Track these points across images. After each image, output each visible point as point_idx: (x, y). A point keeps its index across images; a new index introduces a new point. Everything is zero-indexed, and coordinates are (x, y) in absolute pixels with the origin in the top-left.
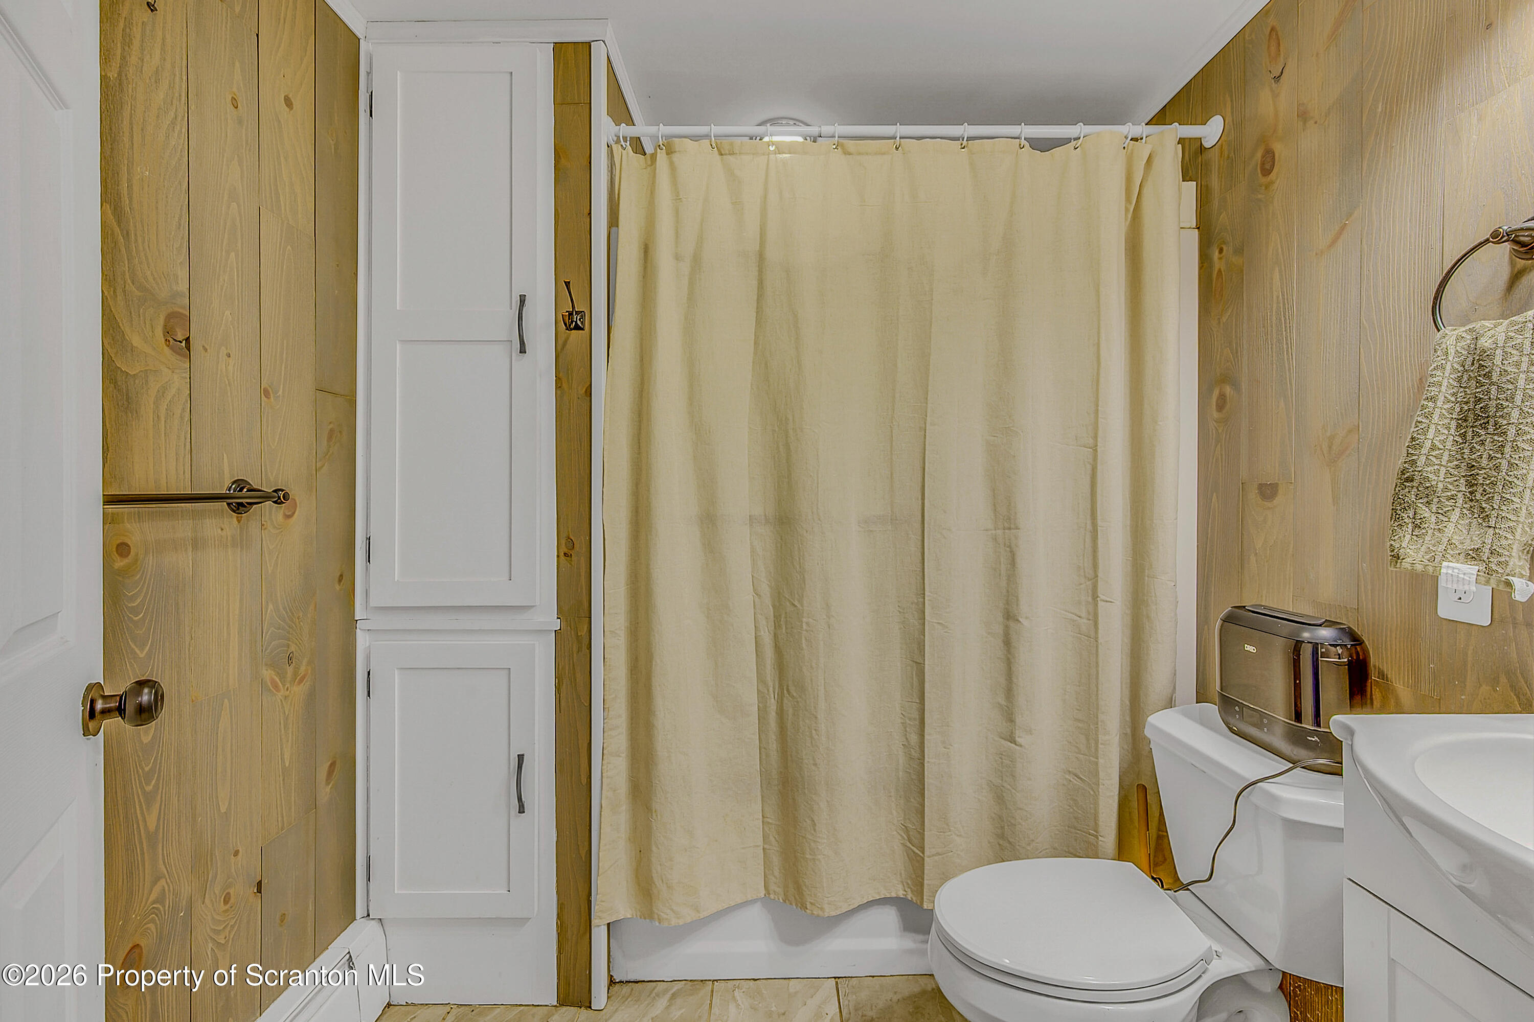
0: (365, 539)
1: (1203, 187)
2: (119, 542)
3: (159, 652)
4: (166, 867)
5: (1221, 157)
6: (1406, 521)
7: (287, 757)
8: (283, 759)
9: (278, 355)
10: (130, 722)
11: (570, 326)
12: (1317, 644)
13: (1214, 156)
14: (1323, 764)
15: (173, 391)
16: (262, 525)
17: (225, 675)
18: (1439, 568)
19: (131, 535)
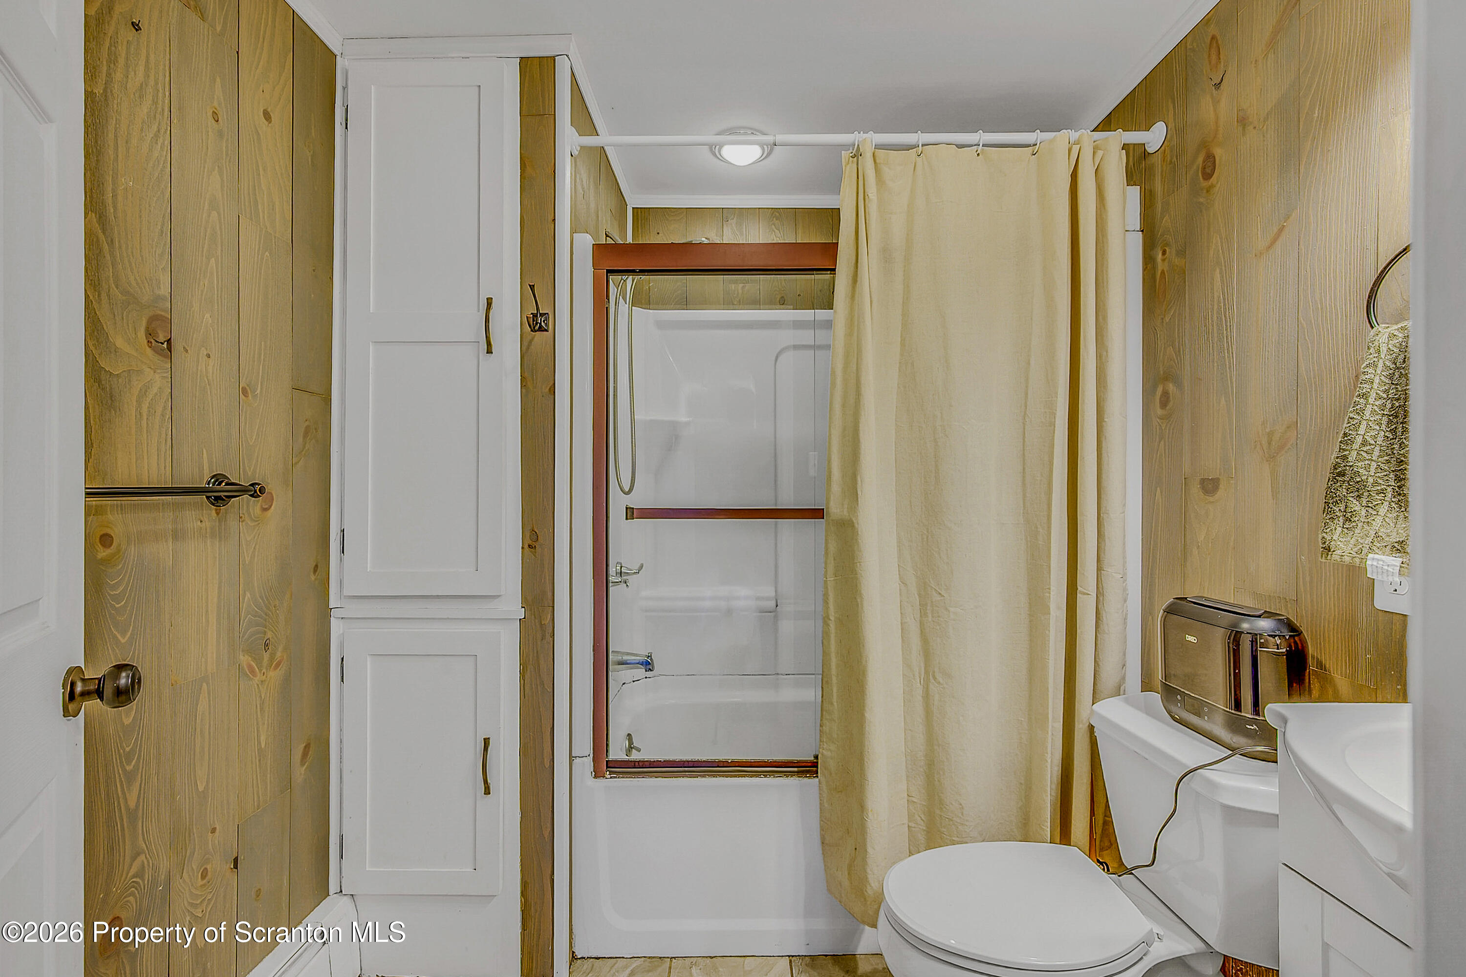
0: (339, 532)
1: (1146, 191)
2: (102, 533)
3: (140, 638)
4: (145, 843)
5: (1164, 161)
6: (1337, 514)
7: (263, 738)
8: (259, 743)
9: (256, 356)
10: (108, 704)
11: (534, 328)
12: (1256, 635)
13: (1157, 160)
14: (1261, 752)
15: (155, 390)
16: (240, 517)
17: (203, 660)
18: (1364, 560)
19: (113, 527)
